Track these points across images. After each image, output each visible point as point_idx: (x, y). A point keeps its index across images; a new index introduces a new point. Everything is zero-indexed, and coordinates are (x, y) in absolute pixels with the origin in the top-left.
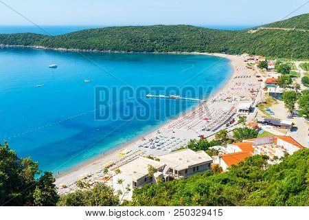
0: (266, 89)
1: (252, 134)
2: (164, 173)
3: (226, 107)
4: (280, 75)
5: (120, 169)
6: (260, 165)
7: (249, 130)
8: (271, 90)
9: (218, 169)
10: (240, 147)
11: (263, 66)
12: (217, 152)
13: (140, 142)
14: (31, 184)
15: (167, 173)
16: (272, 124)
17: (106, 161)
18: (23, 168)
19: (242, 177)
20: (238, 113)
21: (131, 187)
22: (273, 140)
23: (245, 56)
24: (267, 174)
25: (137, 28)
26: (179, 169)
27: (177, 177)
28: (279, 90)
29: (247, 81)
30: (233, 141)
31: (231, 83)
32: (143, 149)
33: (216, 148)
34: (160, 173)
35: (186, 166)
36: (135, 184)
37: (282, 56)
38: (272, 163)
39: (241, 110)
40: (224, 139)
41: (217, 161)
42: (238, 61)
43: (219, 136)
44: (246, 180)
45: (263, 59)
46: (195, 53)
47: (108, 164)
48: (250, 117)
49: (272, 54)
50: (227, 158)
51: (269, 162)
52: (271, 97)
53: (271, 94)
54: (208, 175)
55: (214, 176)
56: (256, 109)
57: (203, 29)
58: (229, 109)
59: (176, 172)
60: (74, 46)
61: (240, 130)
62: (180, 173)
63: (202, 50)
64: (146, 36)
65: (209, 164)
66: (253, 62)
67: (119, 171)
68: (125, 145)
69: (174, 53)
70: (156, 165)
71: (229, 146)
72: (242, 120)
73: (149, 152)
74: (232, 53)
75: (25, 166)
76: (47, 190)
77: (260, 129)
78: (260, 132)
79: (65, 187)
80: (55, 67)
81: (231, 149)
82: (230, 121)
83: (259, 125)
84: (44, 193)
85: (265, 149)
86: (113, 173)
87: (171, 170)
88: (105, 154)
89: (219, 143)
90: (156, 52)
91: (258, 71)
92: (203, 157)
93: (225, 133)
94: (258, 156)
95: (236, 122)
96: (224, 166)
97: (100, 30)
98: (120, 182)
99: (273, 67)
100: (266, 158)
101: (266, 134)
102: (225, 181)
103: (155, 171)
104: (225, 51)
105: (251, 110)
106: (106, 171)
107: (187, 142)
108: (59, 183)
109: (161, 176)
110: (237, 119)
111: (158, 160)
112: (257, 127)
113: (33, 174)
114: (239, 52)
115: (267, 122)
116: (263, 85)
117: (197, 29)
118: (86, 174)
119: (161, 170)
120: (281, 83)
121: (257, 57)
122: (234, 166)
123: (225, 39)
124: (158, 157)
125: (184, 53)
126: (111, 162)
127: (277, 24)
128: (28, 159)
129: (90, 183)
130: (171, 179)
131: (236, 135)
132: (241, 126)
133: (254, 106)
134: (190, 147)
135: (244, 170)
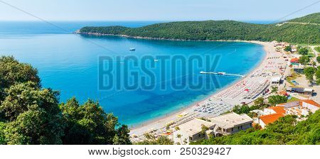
0: (291, 66)
1: (283, 100)
2: (214, 130)
3: (262, 81)
4: (301, 56)
5: (179, 127)
6: (291, 122)
7: (281, 97)
8: (295, 66)
9: (258, 127)
10: (274, 110)
11: (288, 49)
12: (257, 114)
13: (195, 107)
14: (111, 132)
15: (217, 131)
16: (297, 92)
17: (168, 121)
18: (107, 120)
19: (277, 132)
20: (271, 84)
21: (188, 141)
22: (300, 103)
23: (275, 42)
24: (297, 128)
25: (193, 22)
26: (226, 128)
27: (225, 134)
28: (301, 66)
29: (277, 61)
30: (268, 106)
31: (265, 63)
32: (197, 113)
33: (256, 111)
34: (211, 131)
35: (232, 125)
36: (191, 138)
37: (302, 42)
38: (300, 120)
39: (273, 83)
40: (261, 104)
41: (256, 121)
42: (269, 46)
43: (257, 102)
44: (281, 134)
45: (288, 45)
46: (237, 41)
47: (170, 123)
48: (280, 87)
49: (295, 41)
50: (264, 118)
51: (297, 119)
52: (295, 72)
53: (295, 70)
54: (250, 132)
55: (256, 133)
56: (285, 81)
57: (242, 23)
58: (264, 82)
59: (224, 130)
60: (148, 35)
61: (274, 97)
62: (227, 130)
63: (242, 39)
64: (200, 28)
65: (250, 123)
66: (280, 47)
67: (178, 129)
68: (183, 109)
69: (221, 41)
70: (208, 124)
71: (266, 110)
72: (275, 90)
73: (202, 114)
74: (265, 40)
75: (109, 119)
76: (123, 138)
77: (289, 96)
78: (289, 98)
79: (136, 137)
80: (134, 50)
81: (267, 112)
82: (265, 91)
83: (288, 93)
84: (121, 140)
85: (294, 111)
86: (174, 129)
87: (220, 129)
88: (167, 115)
89: (257, 108)
90: (207, 40)
91: (285, 54)
92: (245, 118)
93: (261, 100)
94: (289, 116)
95: (270, 91)
96: (263, 125)
97: (167, 24)
98: (179, 136)
99: (295, 50)
100: (295, 117)
101: (294, 99)
102: (264, 136)
103: (207, 129)
104: (259, 39)
105: (281, 82)
106: (168, 128)
107: (232, 108)
108: (132, 134)
109: (212, 133)
110: (271, 90)
111: (210, 121)
112: (286, 95)
113: (114, 125)
114: (270, 40)
115: (294, 91)
116: (289, 63)
117: (238, 23)
118: (152, 129)
119: (212, 129)
120: (302, 61)
121: (283, 43)
122: (270, 124)
123: (259, 30)
124: (209, 119)
125: (229, 41)
126: (172, 121)
127: (297, 20)
128: (112, 114)
129: (156, 136)
130: (220, 135)
131: (271, 101)
132: (274, 94)
133: (283, 79)
134: (234, 111)
135: (279, 127)
